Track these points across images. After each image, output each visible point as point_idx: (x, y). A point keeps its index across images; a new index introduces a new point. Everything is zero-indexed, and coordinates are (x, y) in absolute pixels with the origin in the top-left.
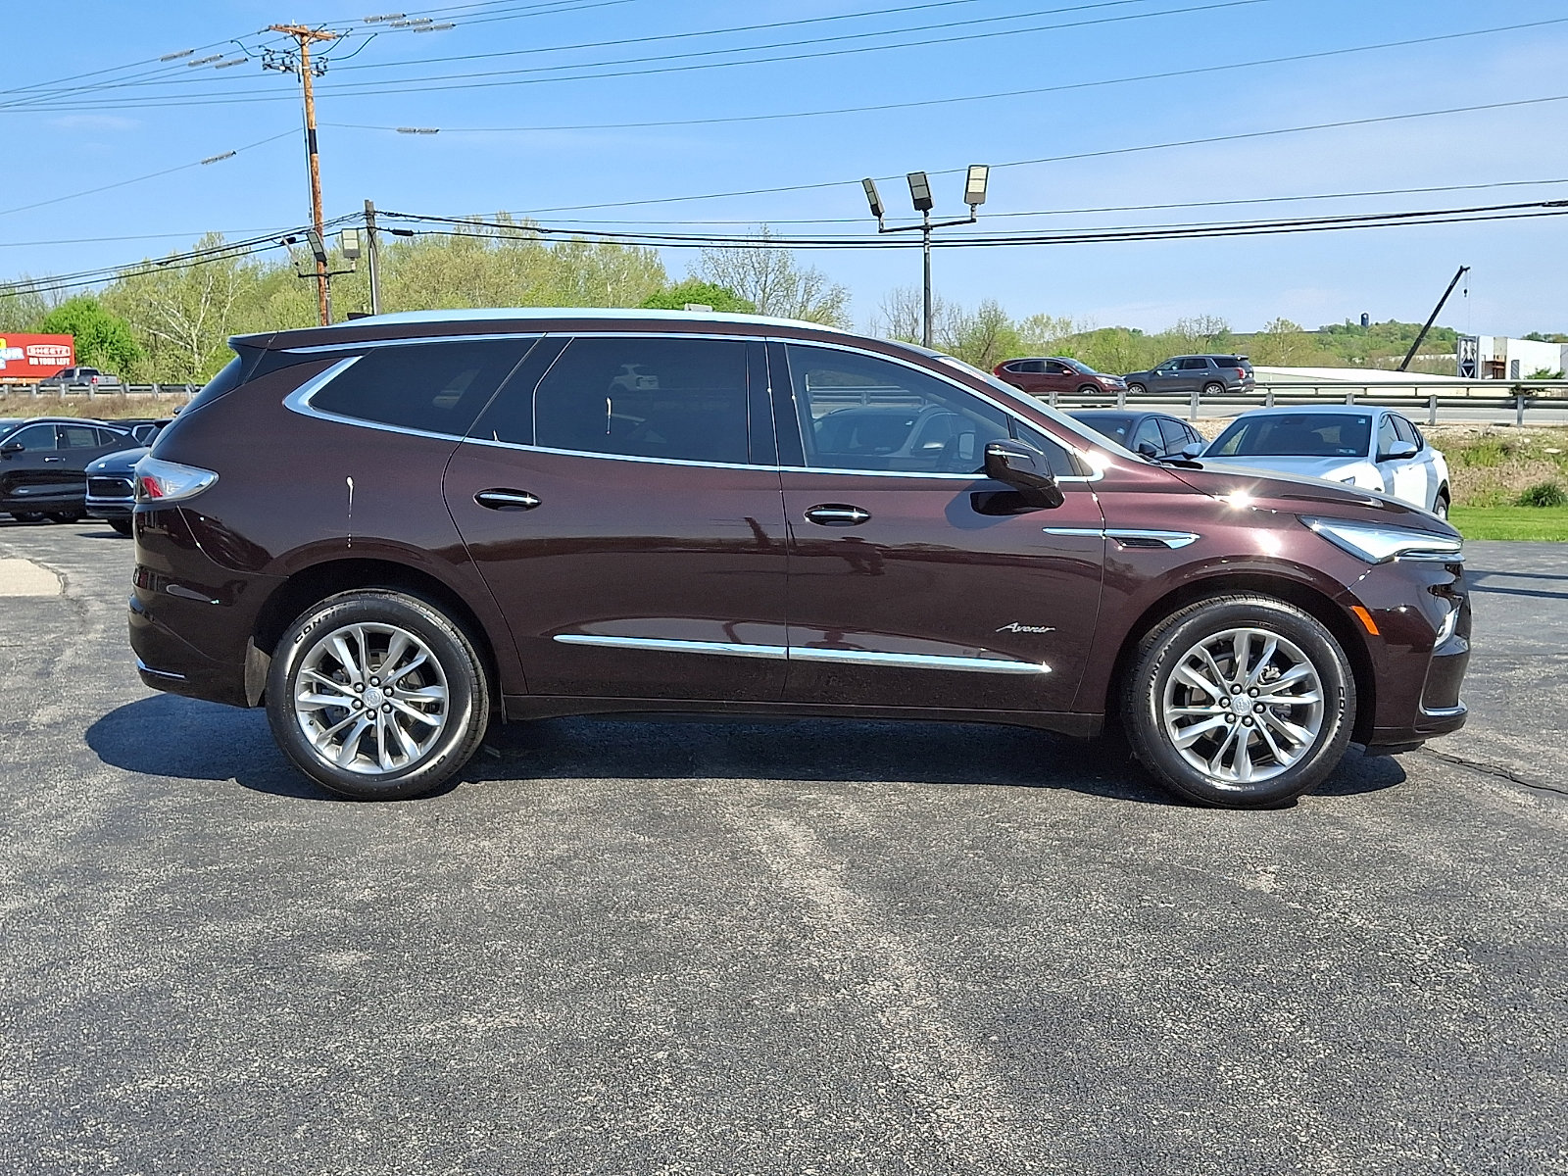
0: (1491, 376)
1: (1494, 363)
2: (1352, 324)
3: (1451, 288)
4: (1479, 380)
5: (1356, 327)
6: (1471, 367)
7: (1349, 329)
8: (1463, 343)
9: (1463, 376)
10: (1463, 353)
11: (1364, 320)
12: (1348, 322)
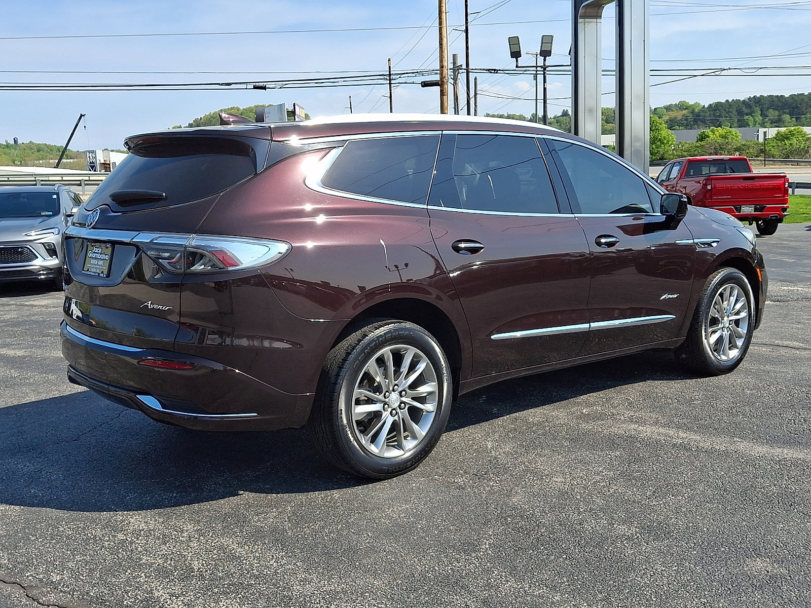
0: (104, 171)
1: (104, 164)
2: (9, 143)
3: (77, 125)
4: (99, 172)
5: (12, 145)
6: (94, 166)
7: (8, 146)
8: (88, 153)
9: (90, 170)
10: (88, 159)
11: (15, 141)
12: (6, 142)
